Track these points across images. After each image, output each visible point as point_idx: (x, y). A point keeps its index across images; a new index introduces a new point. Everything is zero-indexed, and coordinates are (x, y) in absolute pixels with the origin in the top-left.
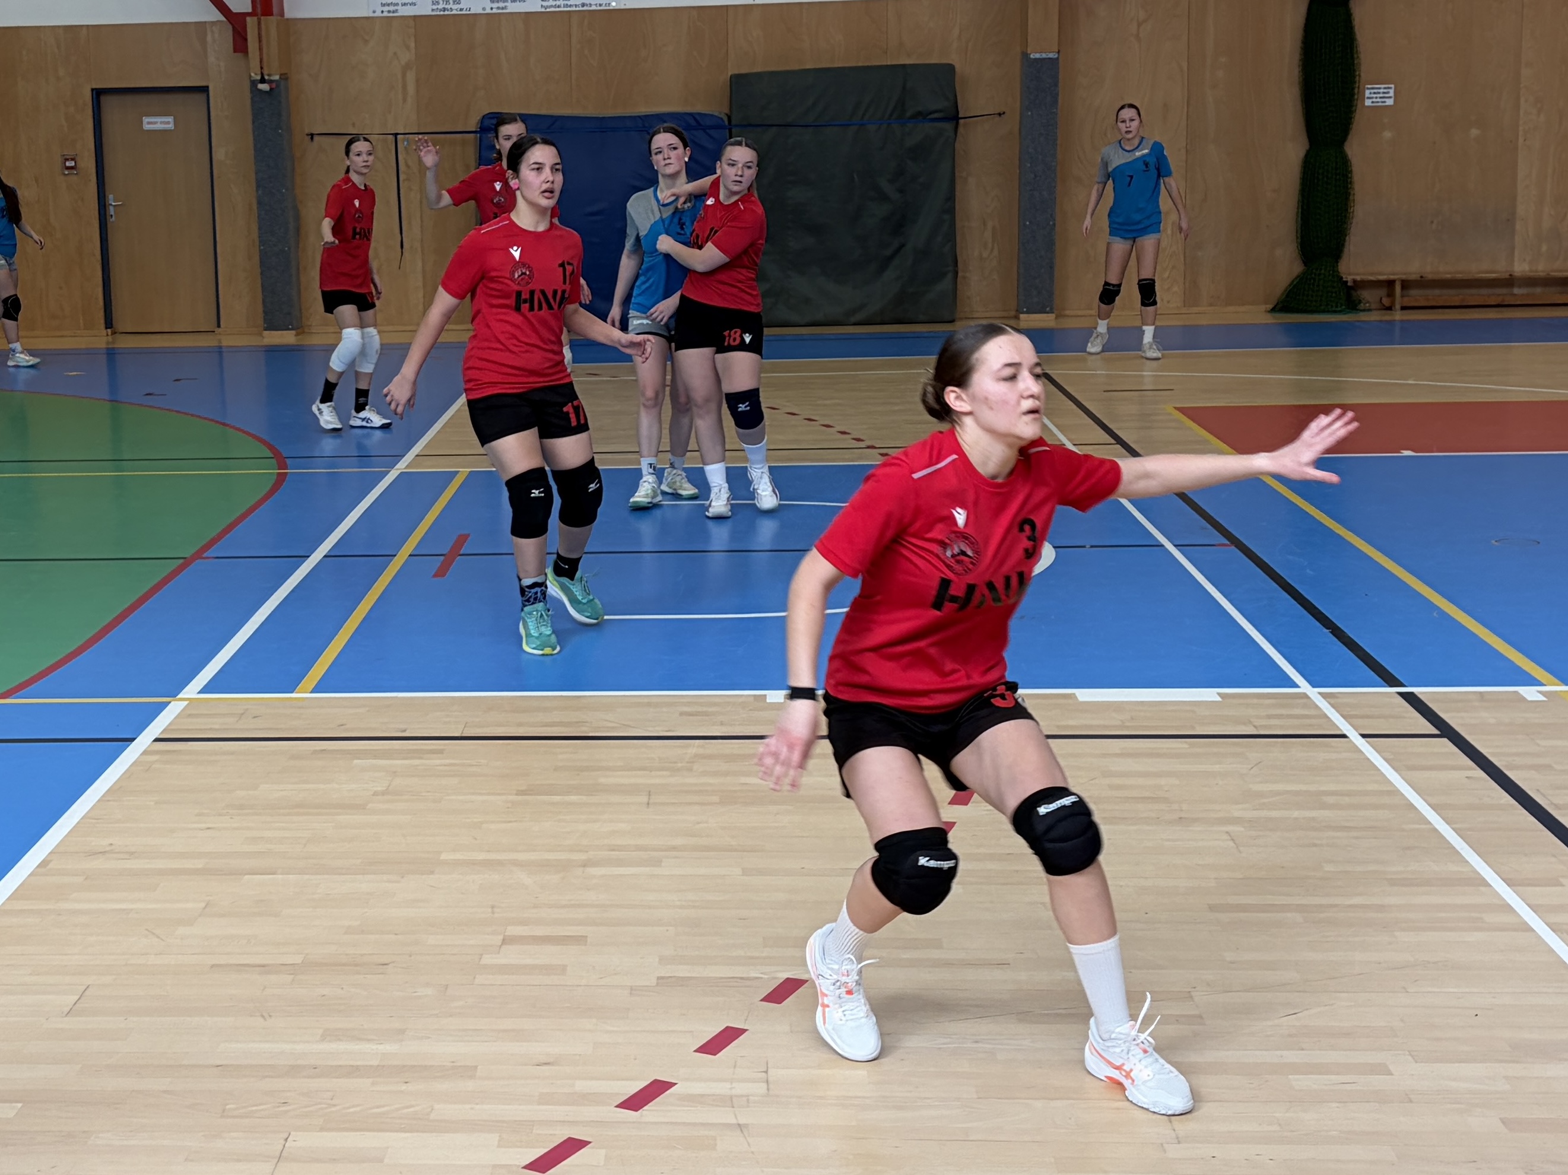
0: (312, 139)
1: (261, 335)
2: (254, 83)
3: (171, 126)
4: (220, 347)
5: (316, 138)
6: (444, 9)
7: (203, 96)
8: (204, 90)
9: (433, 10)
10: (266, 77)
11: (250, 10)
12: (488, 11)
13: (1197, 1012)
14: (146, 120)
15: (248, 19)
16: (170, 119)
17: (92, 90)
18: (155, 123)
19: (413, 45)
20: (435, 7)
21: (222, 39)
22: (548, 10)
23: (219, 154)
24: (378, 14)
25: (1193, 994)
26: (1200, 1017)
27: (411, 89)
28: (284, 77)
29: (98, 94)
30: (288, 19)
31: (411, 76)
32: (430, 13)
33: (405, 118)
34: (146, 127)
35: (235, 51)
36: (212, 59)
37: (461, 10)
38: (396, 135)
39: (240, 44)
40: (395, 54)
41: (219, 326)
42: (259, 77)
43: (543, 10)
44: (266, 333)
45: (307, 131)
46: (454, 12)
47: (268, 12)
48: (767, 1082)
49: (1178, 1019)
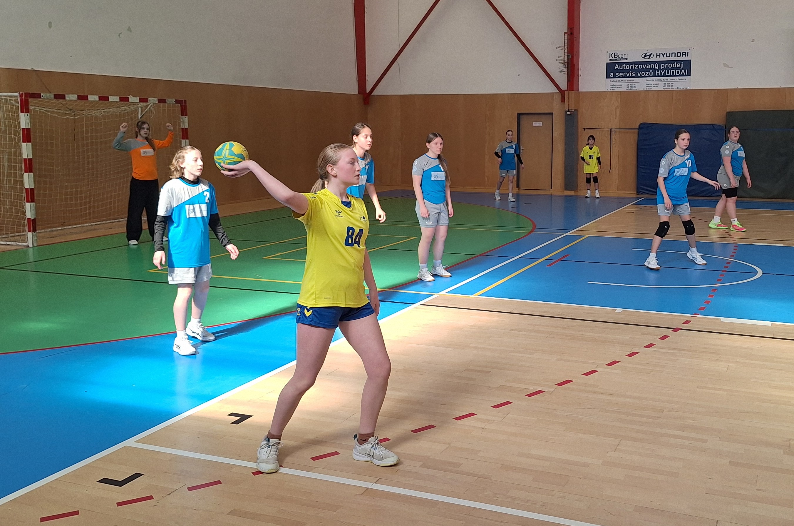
0: (585, 130)
1: (563, 192)
2: (566, 112)
3: (541, 125)
4: (552, 195)
6: (631, 89)
7: (551, 116)
8: (552, 113)
9: (627, 89)
10: (570, 110)
11: (566, 89)
12: (645, 90)
14: (534, 123)
15: (566, 92)
16: (541, 123)
17: (518, 113)
18: (537, 124)
19: (619, 100)
20: (627, 88)
21: (557, 98)
22: (666, 90)
23: (555, 134)
24: (609, 90)
27: (618, 114)
28: (576, 110)
29: (519, 115)
30: (580, 92)
31: (618, 110)
32: (626, 90)
33: (615, 123)
34: (534, 125)
35: (561, 102)
36: (555, 104)
37: (636, 89)
38: (611, 129)
39: (563, 100)
40: (614, 103)
41: (551, 188)
42: (567, 110)
43: (664, 90)
44: (565, 191)
45: (583, 128)
46: (634, 90)
47: (572, 89)
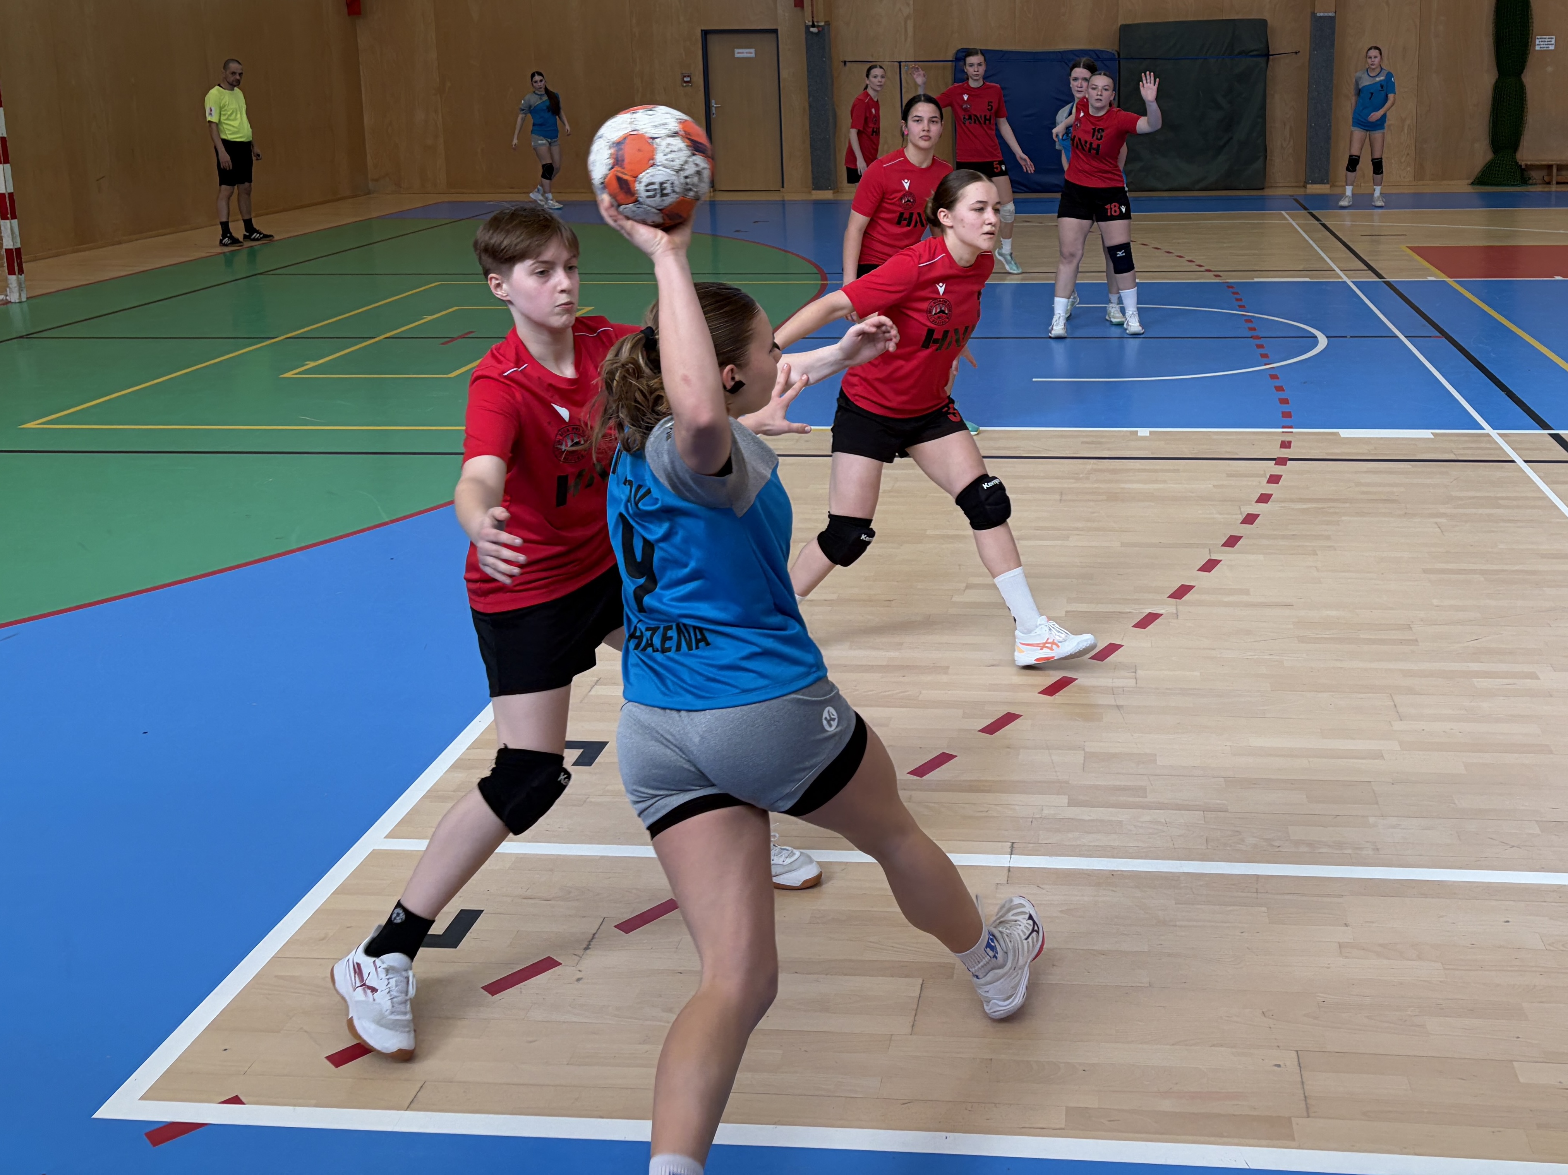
0: (845, 64)
1: (810, 193)
2: (807, 27)
3: (753, 55)
4: (783, 201)
5: (848, 64)
7: (774, 35)
8: (775, 32)
10: (816, 24)
13: (1414, 638)
14: (736, 50)
16: (753, 51)
17: (702, 31)
18: (743, 53)
19: (912, 3)
23: (784, 74)
25: (1412, 626)
26: (1416, 640)
27: (910, 32)
28: (828, 23)
29: (706, 33)
31: (910, 23)
33: (906, 52)
34: (737, 55)
35: (795, 6)
36: (780, 11)
38: (900, 62)
39: (799, 3)
40: (900, 9)
41: (783, 187)
42: (811, 24)
44: (814, 192)
45: (842, 59)
48: (1136, 678)
49: (1401, 642)
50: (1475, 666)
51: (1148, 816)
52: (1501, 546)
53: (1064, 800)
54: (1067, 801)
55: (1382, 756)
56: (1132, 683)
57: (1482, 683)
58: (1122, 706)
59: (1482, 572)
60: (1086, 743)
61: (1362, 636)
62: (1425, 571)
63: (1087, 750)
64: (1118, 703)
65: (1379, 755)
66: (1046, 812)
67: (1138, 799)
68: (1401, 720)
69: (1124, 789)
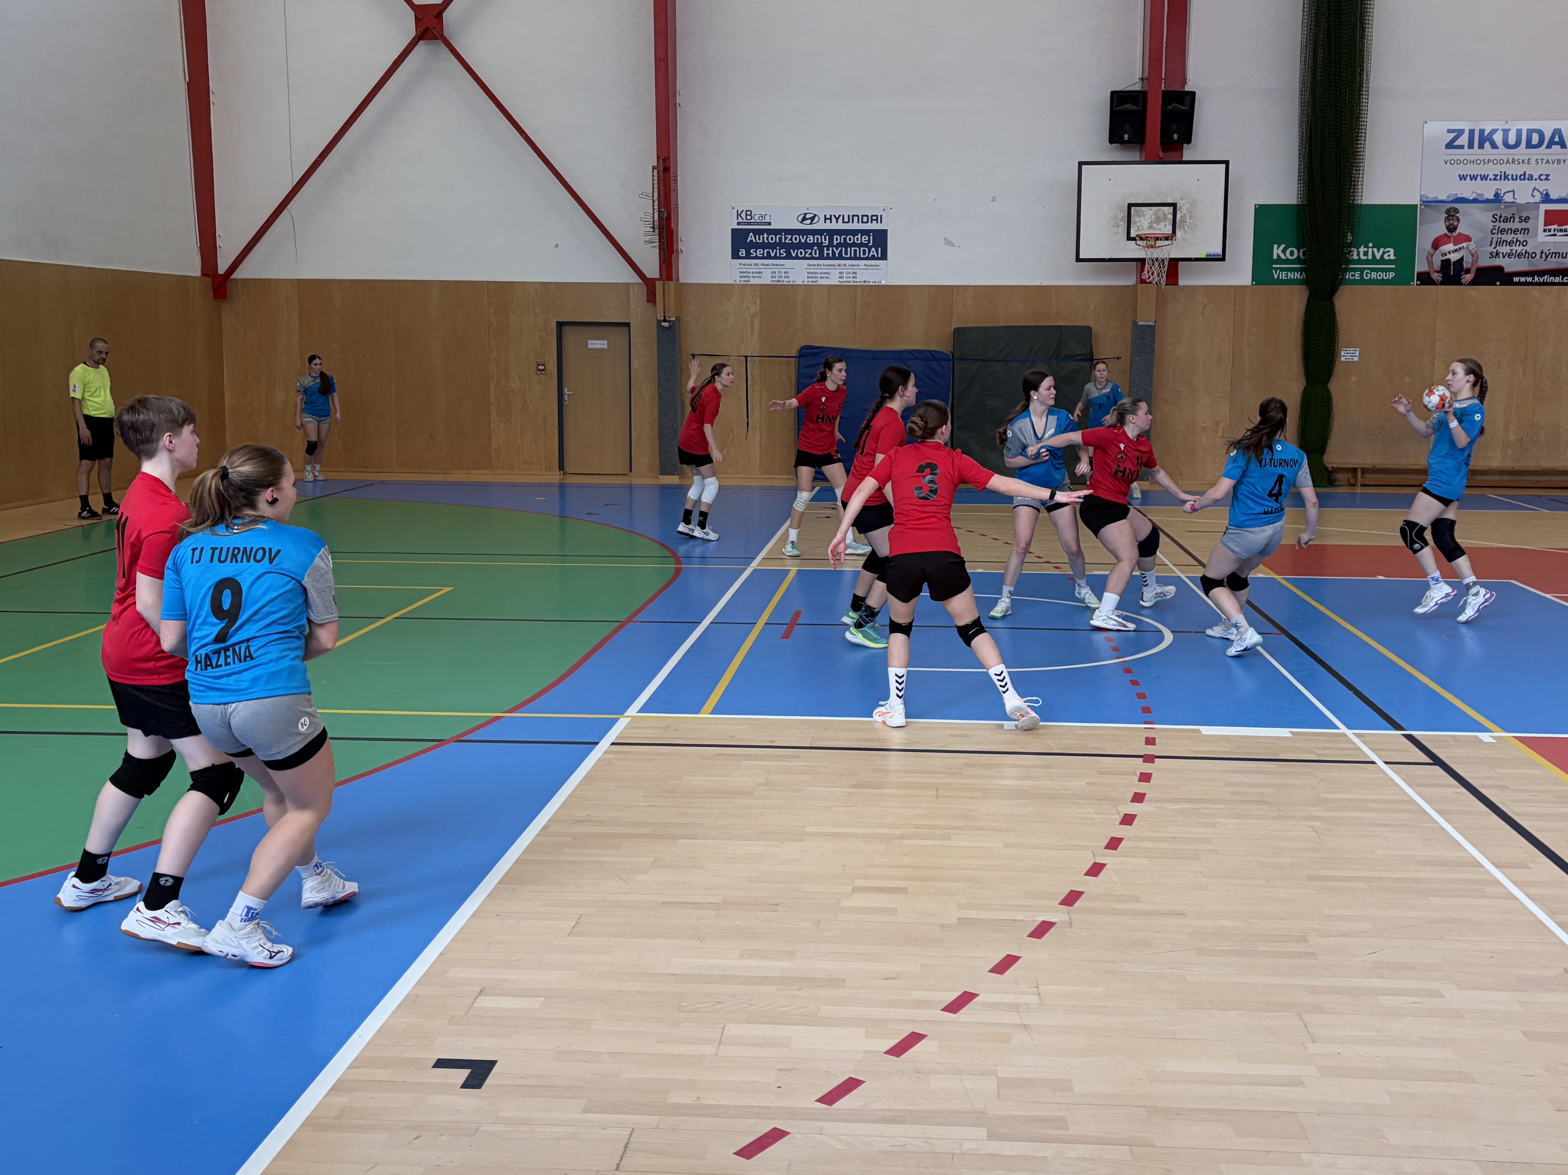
0: (694, 357)
1: (657, 477)
2: (659, 322)
3: (605, 347)
5: (696, 356)
6: (778, 281)
7: (626, 329)
8: (627, 325)
9: (772, 281)
10: (667, 319)
11: (658, 277)
12: (806, 283)
13: (1311, 951)
14: (590, 342)
15: (657, 282)
16: (605, 342)
17: (557, 322)
18: (595, 344)
19: (758, 302)
20: (773, 279)
21: (640, 294)
22: (843, 284)
23: (635, 365)
24: (738, 282)
25: (1308, 938)
26: (1314, 953)
27: (756, 328)
28: (678, 319)
29: (560, 325)
30: (681, 284)
31: (757, 322)
32: (770, 283)
33: (752, 347)
34: (590, 346)
35: (648, 301)
36: (632, 306)
37: (789, 282)
38: (746, 357)
39: (651, 297)
40: (747, 307)
41: (631, 471)
42: (662, 319)
43: (841, 283)
44: (661, 477)
46: (785, 283)
47: (669, 278)
48: (1039, 995)
49: (1300, 955)
50: (1377, 983)
51: (1073, 1151)
52: (1379, 852)
53: (983, 1132)
54: (985, 1134)
55: (1302, 1083)
56: (1035, 999)
57: (1387, 1001)
58: (1029, 1026)
59: (1367, 879)
60: (998, 1068)
61: (1260, 949)
62: (1310, 878)
63: (1000, 1075)
64: (1025, 1023)
65: (1297, 1082)
66: (967, 1146)
67: (1059, 1132)
68: (1314, 1042)
69: (1044, 1120)
